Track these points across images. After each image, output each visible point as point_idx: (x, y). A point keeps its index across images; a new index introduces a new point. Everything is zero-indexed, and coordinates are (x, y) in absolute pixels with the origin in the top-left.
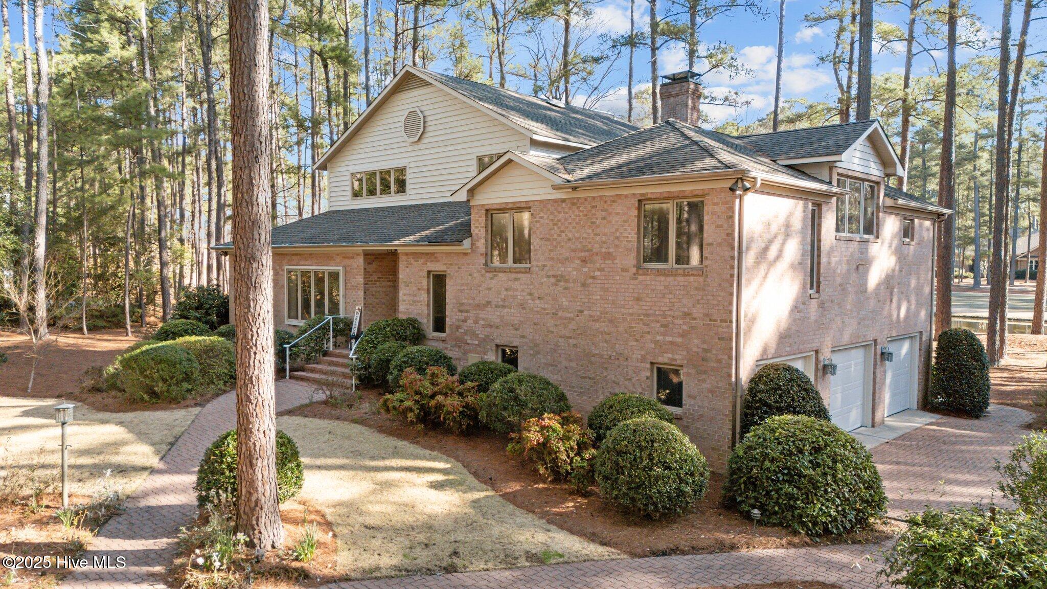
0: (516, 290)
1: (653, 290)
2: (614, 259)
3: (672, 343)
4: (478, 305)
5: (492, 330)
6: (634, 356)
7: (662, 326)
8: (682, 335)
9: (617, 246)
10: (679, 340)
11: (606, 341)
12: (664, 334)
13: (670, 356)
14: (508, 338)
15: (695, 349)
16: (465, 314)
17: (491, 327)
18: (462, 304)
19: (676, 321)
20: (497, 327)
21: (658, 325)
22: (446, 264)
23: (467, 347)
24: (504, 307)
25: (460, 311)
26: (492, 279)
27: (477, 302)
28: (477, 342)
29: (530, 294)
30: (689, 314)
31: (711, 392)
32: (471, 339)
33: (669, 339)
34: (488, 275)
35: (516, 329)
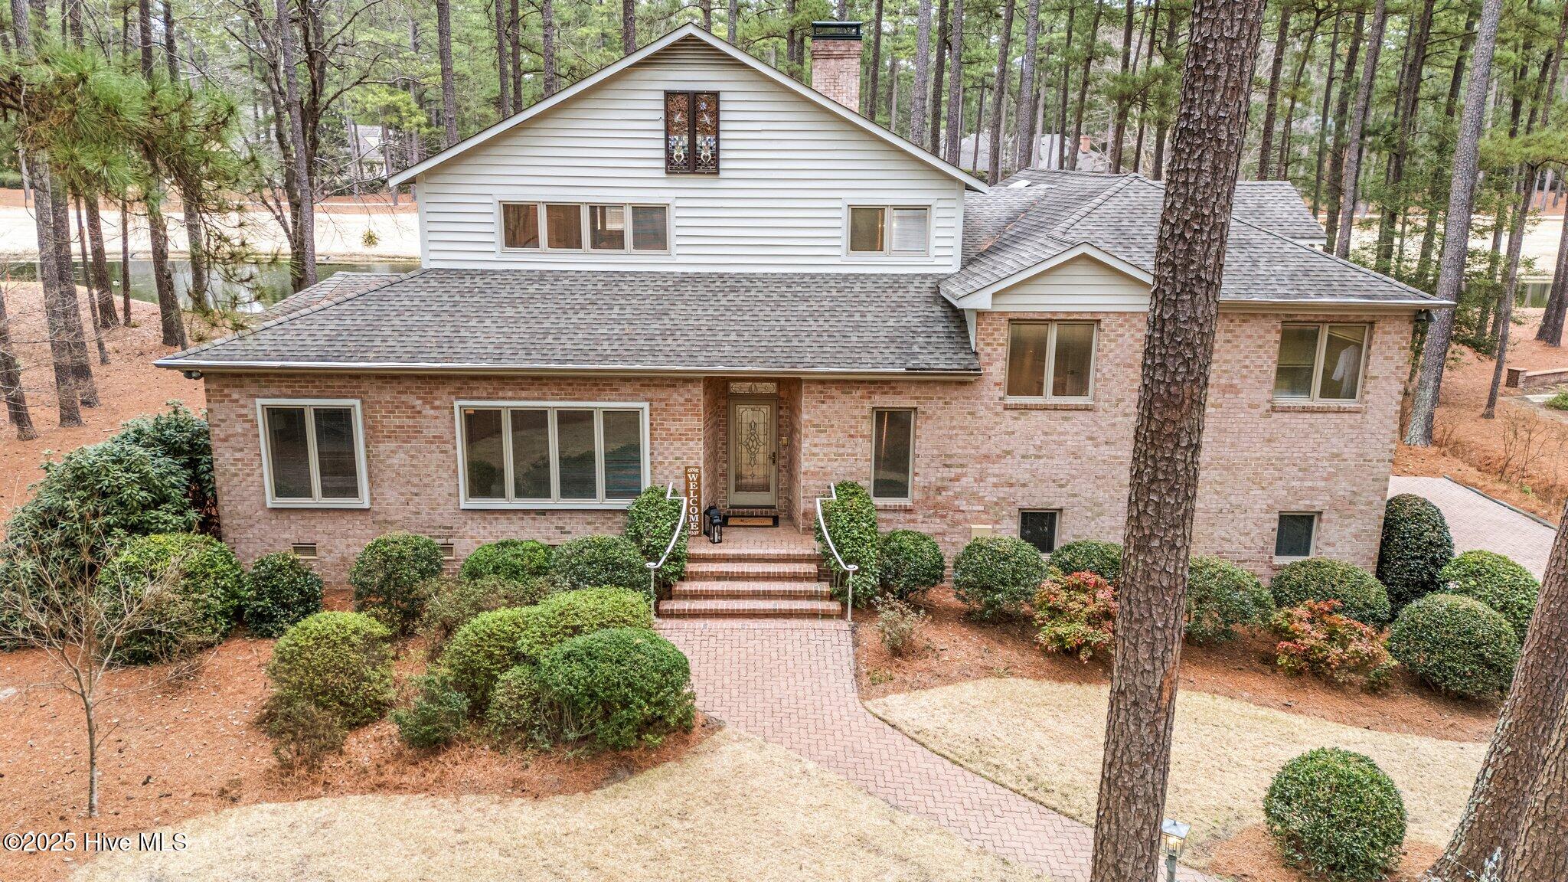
0: (1066, 433)
1: (1292, 430)
2: (1238, 392)
3: (1312, 489)
4: (986, 457)
5: (1012, 490)
6: (1258, 506)
7: (1300, 470)
8: (1326, 480)
9: (1245, 377)
10: (1323, 484)
11: (1217, 493)
12: (1301, 480)
13: (1308, 502)
14: (1039, 499)
15: (1342, 493)
16: (959, 470)
17: (1011, 485)
18: (950, 456)
19: (1319, 464)
20: (1024, 485)
21: (1295, 469)
22: (916, 398)
23: (959, 516)
24: (1039, 457)
25: (946, 466)
26: (1016, 418)
27: (983, 451)
28: (981, 508)
29: (1091, 438)
30: (1337, 455)
31: (1356, 537)
32: (969, 503)
33: (1310, 484)
34: (1008, 413)
35: (1061, 486)
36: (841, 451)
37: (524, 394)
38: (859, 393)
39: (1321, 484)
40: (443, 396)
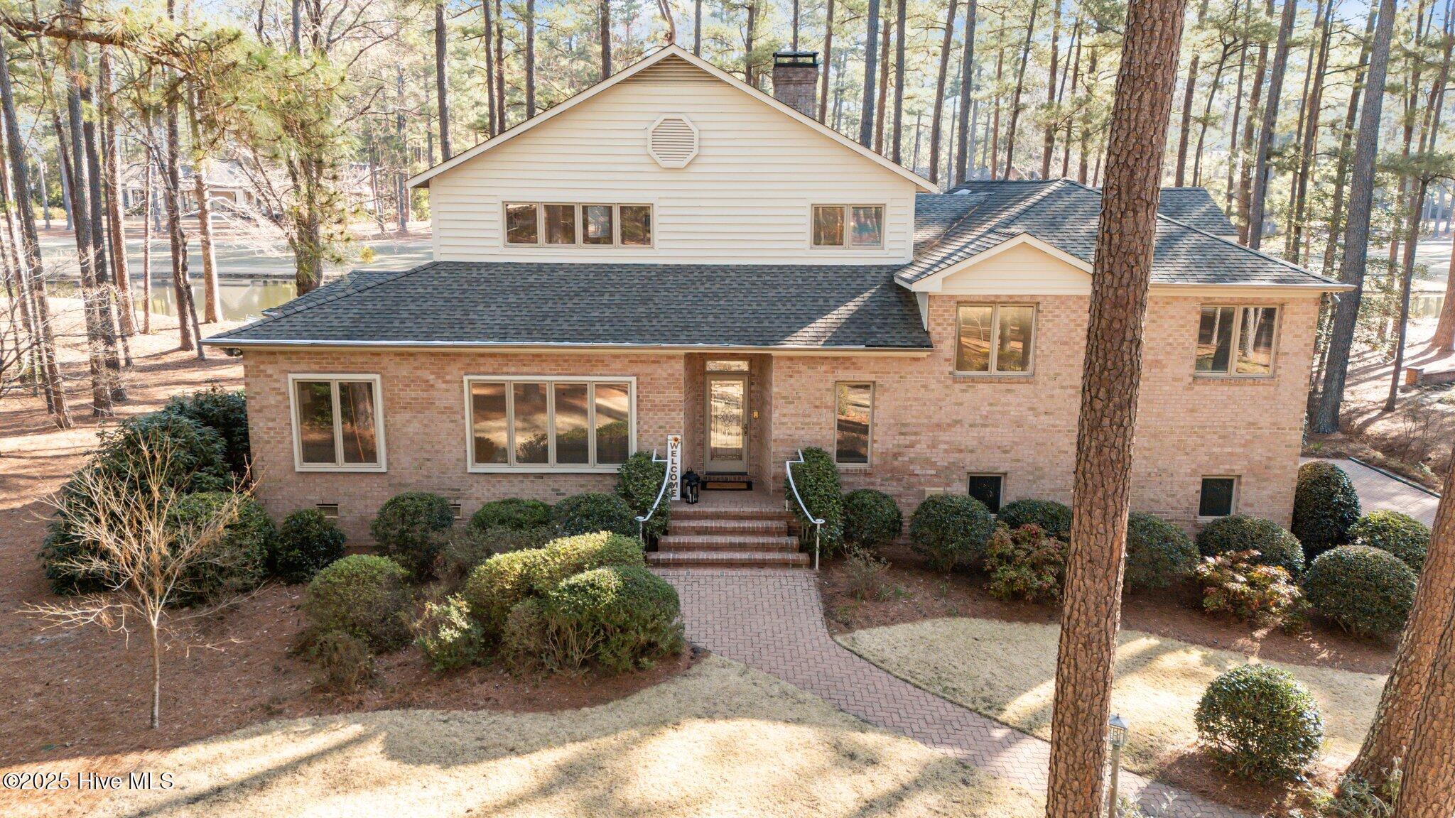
0: (1008, 404)
1: (1212, 401)
2: (1164, 367)
3: (1231, 454)
4: (938, 425)
5: (962, 456)
6: (1182, 471)
7: (1220, 437)
8: (1244, 446)
9: (1168, 353)
10: (1241, 450)
11: (1145, 458)
12: (1222, 446)
13: (1227, 467)
14: (986, 463)
15: (1257, 458)
16: (913, 438)
17: (961, 451)
18: (904, 425)
19: (1238, 432)
20: (972, 451)
21: (1216, 436)
22: (875, 373)
23: (913, 480)
24: (985, 426)
25: (902, 434)
26: (964, 391)
27: (935, 420)
28: (933, 472)
29: (1031, 409)
30: (1253, 424)
31: (1271, 497)
32: (922, 468)
33: (1229, 450)
34: (957, 386)
35: (1006, 452)
36: (807, 420)
37: (525, 369)
38: (824, 368)
39: (1239, 450)
40: (453, 370)
